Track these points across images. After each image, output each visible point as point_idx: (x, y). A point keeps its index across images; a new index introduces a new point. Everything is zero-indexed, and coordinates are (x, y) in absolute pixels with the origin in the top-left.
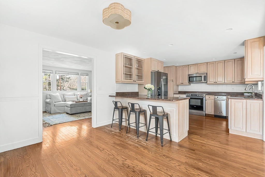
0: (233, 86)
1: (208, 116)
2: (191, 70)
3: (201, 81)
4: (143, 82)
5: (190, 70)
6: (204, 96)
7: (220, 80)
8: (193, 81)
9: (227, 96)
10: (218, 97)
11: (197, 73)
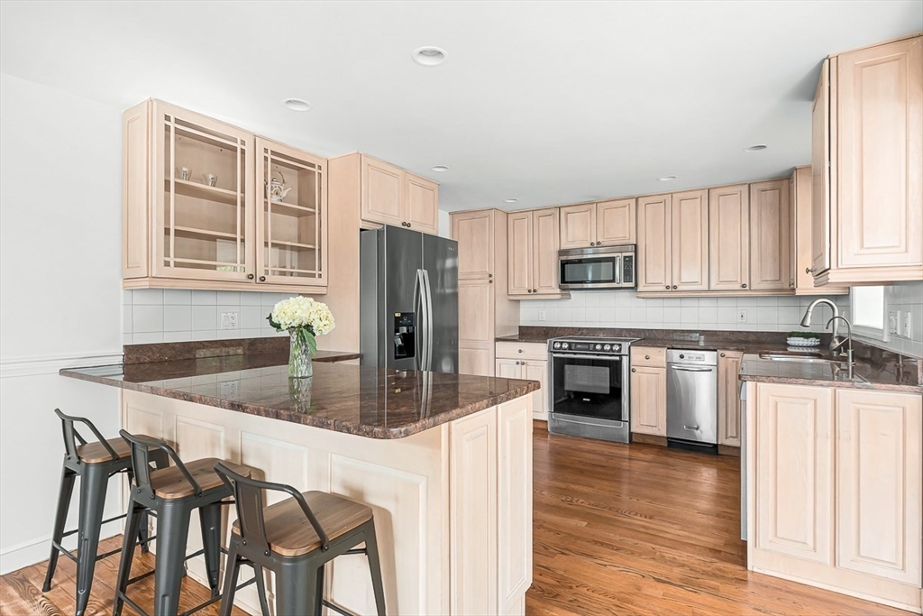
0: (742, 303)
1: (641, 441)
2: (570, 231)
3: (613, 281)
4: (323, 281)
5: (567, 227)
6: (625, 351)
7: (691, 276)
8: (581, 282)
9: (720, 352)
10: (682, 357)
11: (595, 242)
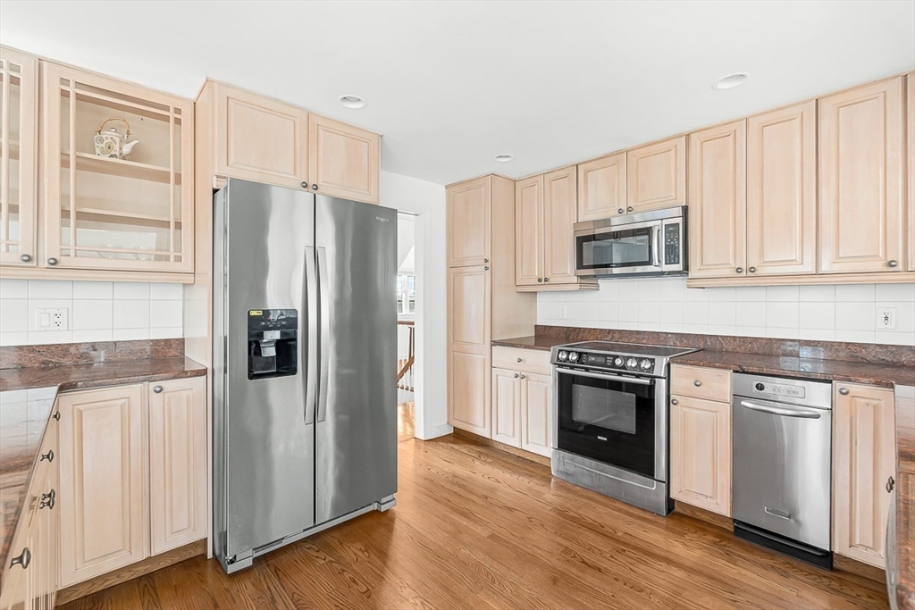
2: (591, 194)
3: (649, 263)
5: (587, 191)
6: (660, 370)
8: (605, 266)
9: (838, 385)
10: (761, 387)
11: (625, 208)
